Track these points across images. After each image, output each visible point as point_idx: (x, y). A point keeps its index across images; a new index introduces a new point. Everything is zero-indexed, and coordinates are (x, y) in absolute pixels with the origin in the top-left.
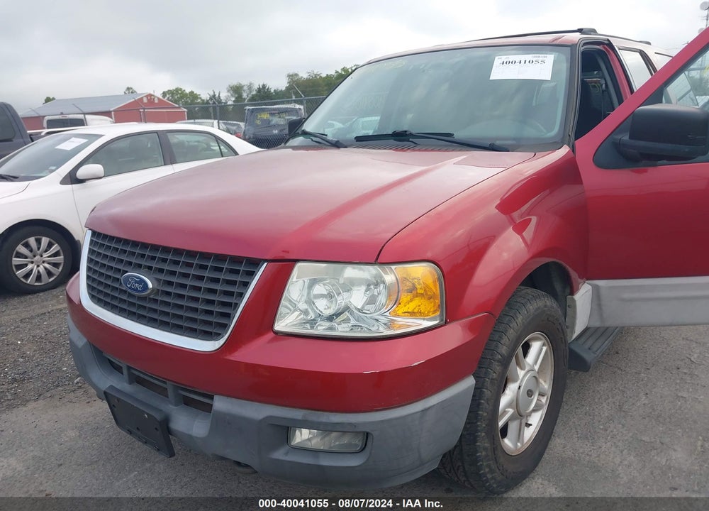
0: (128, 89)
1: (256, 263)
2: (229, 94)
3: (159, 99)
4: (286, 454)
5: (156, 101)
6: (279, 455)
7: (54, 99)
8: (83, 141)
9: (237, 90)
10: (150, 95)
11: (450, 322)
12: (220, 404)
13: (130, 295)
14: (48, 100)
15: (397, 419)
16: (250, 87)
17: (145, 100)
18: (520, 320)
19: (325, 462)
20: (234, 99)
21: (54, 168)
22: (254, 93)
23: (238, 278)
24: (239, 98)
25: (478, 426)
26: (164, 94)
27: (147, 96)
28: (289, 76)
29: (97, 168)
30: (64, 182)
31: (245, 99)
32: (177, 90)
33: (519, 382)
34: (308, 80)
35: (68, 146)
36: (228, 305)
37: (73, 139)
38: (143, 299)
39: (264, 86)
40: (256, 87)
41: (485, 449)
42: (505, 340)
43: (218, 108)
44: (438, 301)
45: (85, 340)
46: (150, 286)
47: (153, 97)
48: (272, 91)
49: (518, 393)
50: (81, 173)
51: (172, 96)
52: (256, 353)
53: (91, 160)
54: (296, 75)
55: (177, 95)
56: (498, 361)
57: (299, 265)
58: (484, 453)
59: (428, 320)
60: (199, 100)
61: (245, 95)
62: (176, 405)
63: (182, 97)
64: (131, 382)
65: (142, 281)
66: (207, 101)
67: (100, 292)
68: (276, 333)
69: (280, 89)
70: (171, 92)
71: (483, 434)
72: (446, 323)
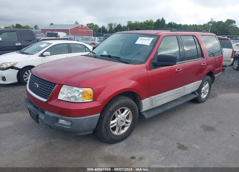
0: (76, 22)
1: (56, 84)
2: (108, 27)
3: (84, 26)
4: (57, 124)
5: (84, 27)
6: (56, 124)
7: (53, 24)
8: (47, 45)
9: (110, 25)
10: (82, 25)
11: (94, 101)
12: (46, 112)
13: (34, 88)
14: (51, 24)
15: (78, 119)
16: (115, 24)
17: (80, 27)
18: (117, 103)
19: (64, 127)
20: (109, 28)
21: (38, 52)
22: (116, 27)
23: (52, 87)
24: (111, 28)
25: (102, 125)
26: (87, 25)
27: (81, 25)
28: (128, 22)
29: (48, 53)
30: (39, 56)
31: (113, 28)
32: (91, 24)
33: (118, 118)
34: (134, 24)
35: (42, 46)
36: (50, 92)
37: (45, 44)
38: (36, 89)
39: (120, 25)
40: (117, 25)
41: (104, 131)
42: (112, 107)
43: (95, 34)
44: (92, 97)
45: (27, 97)
46: (38, 86)
47: (83, 26)
48: (122, 26)
49: (118, 120)
50: (44, 54)
51: (90, 26)
52: (53, 103)
53: (47, 50)
54: (131, 22)
55: (91, 25)
56: (109, 112)
57: (64, 85)
58: (104, 132)
59: (88, 100)
60: (98, 28)
61: (113, 27)
62: (41, 112)
63: (93, 26)
64: (34, 107)
65: (36, 85)
66: (101, 28)
67: (31, 87)
68: (58, 99)
69: (125, 26)
70: (89, 24)
71: (103, 127)
72: (93, 101)
